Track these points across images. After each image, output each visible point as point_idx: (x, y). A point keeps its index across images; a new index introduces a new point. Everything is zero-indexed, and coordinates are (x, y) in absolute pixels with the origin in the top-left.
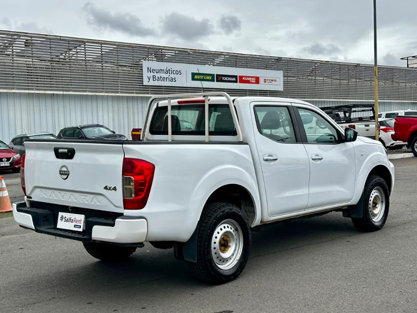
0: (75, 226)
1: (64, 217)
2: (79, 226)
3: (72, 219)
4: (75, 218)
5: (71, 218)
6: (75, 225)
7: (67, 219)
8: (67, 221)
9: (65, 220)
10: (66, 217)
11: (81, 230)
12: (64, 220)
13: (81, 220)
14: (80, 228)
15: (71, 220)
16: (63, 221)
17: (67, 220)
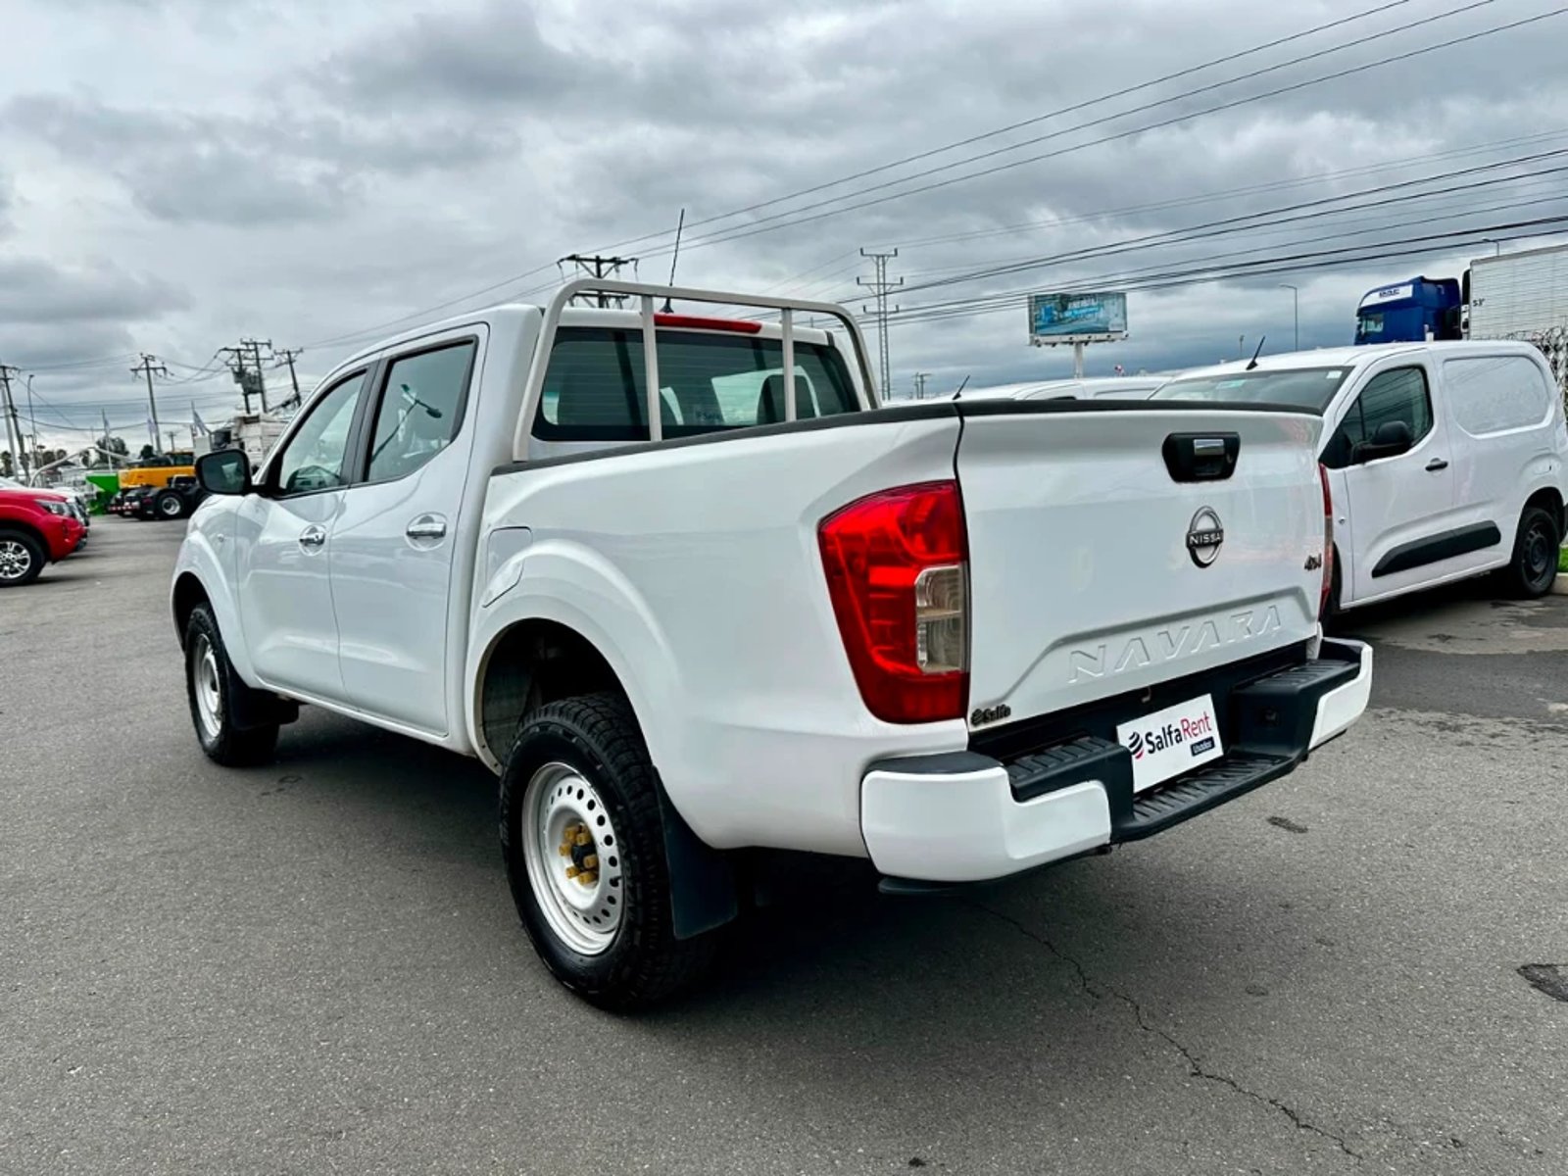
0: (1195, 750)
1: (1143, 736)
2: (1207, 740)
3: (1177, 730)
4: (1183, 721)
5: (1170, 726)
6: (1192, 747)
7: (1158, 737)
8: (1158, 746)
9: (1151, 747)
10: (1149, 734)
11: (1217, 752)
12: (1146, 747)
13: (1206, 718)
14: (1213, 746)
15: (1174, 735)
16: (1146, 753)
17: (1156, 742)
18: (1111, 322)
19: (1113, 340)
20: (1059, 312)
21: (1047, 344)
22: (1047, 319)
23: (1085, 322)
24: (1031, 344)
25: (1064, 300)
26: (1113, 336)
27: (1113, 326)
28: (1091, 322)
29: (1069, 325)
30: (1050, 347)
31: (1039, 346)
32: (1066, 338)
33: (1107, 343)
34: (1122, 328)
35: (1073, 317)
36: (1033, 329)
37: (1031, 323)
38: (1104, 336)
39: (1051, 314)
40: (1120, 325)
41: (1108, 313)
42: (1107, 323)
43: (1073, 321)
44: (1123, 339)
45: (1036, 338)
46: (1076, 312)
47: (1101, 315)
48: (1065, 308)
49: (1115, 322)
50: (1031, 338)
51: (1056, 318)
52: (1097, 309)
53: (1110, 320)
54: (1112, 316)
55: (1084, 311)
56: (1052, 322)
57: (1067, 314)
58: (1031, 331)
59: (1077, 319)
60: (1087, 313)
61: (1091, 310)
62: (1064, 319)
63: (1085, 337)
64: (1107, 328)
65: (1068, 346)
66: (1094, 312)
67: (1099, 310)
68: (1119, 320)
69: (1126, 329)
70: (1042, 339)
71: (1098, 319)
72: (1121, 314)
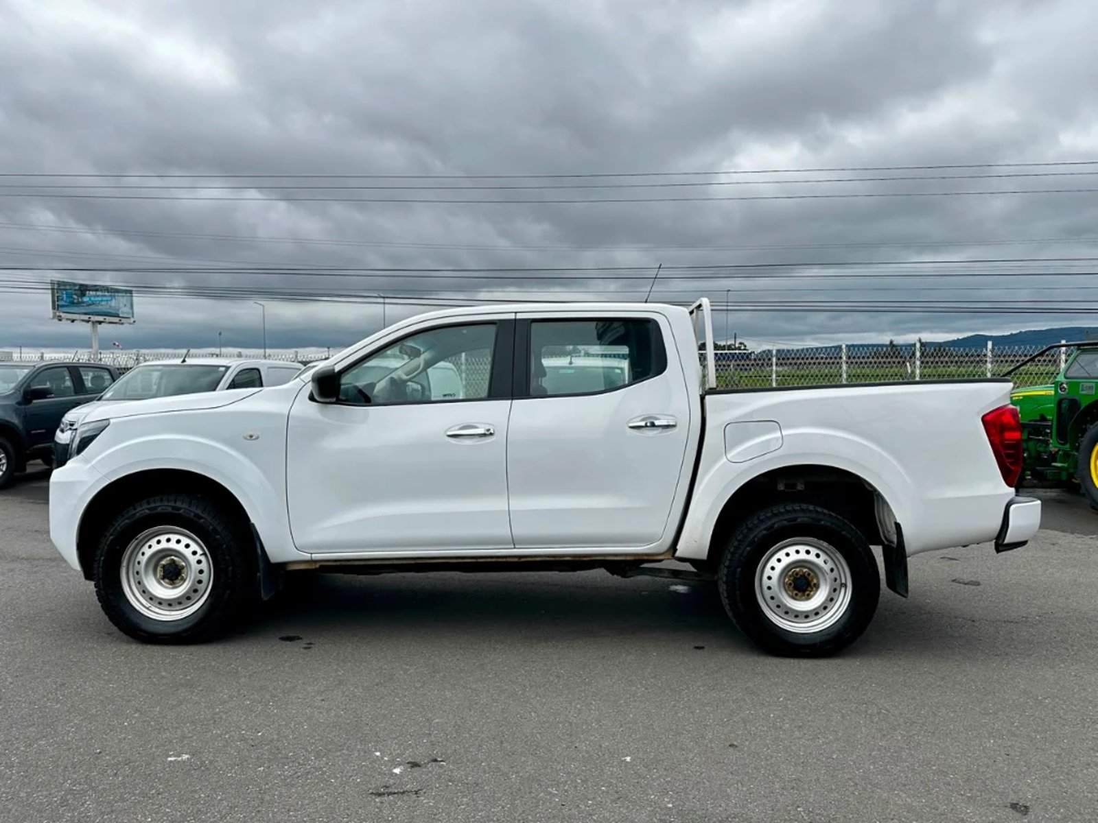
18: (121, 310)
19: (122, 324)
20: (78, 296)
21: (68, 319)
22: (68, 301)
23: (100, 307)
24: (54, 318)
25: (83, 289)
26: (123, 320)
27: (122, 313)
28: (103, 307)
29: (87, 307)
30: (69, 322)
31: (60, 320)
32: (86, 317)
33: (118, 325)
34: (130, 316)
35: (90, 302)
36: (55, 306)
37: (53, 302)
38: (116, 320)
39: (72, 297)
40: (128, 313)
41: (119, 303)
42: (118, 310)
43: (90, 305)
44: (130, 324)
45: (58, 314)
46: (93, 299)
47: (113, 303)
48: (83, 295)
49: (124, 311)
50: (54, 314)
51: (76, 301)
52: (110, 298)
53: (120, 308)
54: (121, 305)
55: (100, 299)
56: (72, 303)
57: (85, 299)
58: (54, 308)
59: (94, 304)
60: (102, 301)
61: (105, 299)
62: (83, 302)
63: (101, 318)
64: (118, 314)
65: (84, 323)
66: (107, 301)
67: (111, 300)
68: (127, 309)
69: (133, 316)
70: (63, 315)
71: (111, 306)
72: (129, 305)
